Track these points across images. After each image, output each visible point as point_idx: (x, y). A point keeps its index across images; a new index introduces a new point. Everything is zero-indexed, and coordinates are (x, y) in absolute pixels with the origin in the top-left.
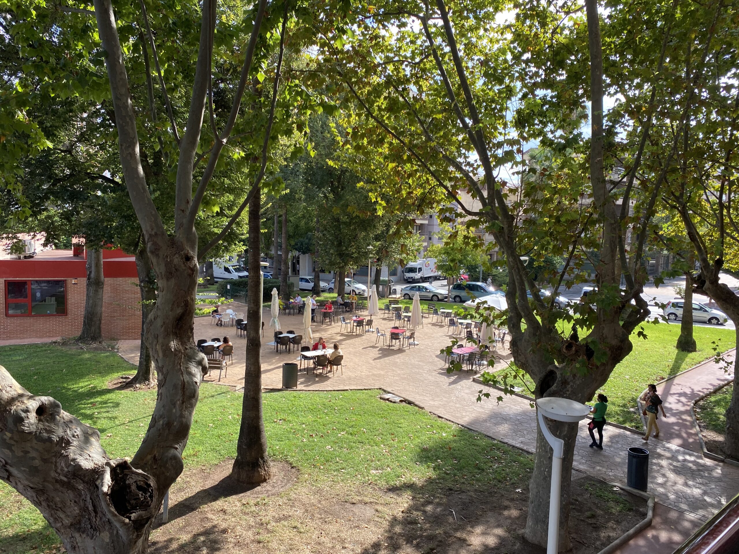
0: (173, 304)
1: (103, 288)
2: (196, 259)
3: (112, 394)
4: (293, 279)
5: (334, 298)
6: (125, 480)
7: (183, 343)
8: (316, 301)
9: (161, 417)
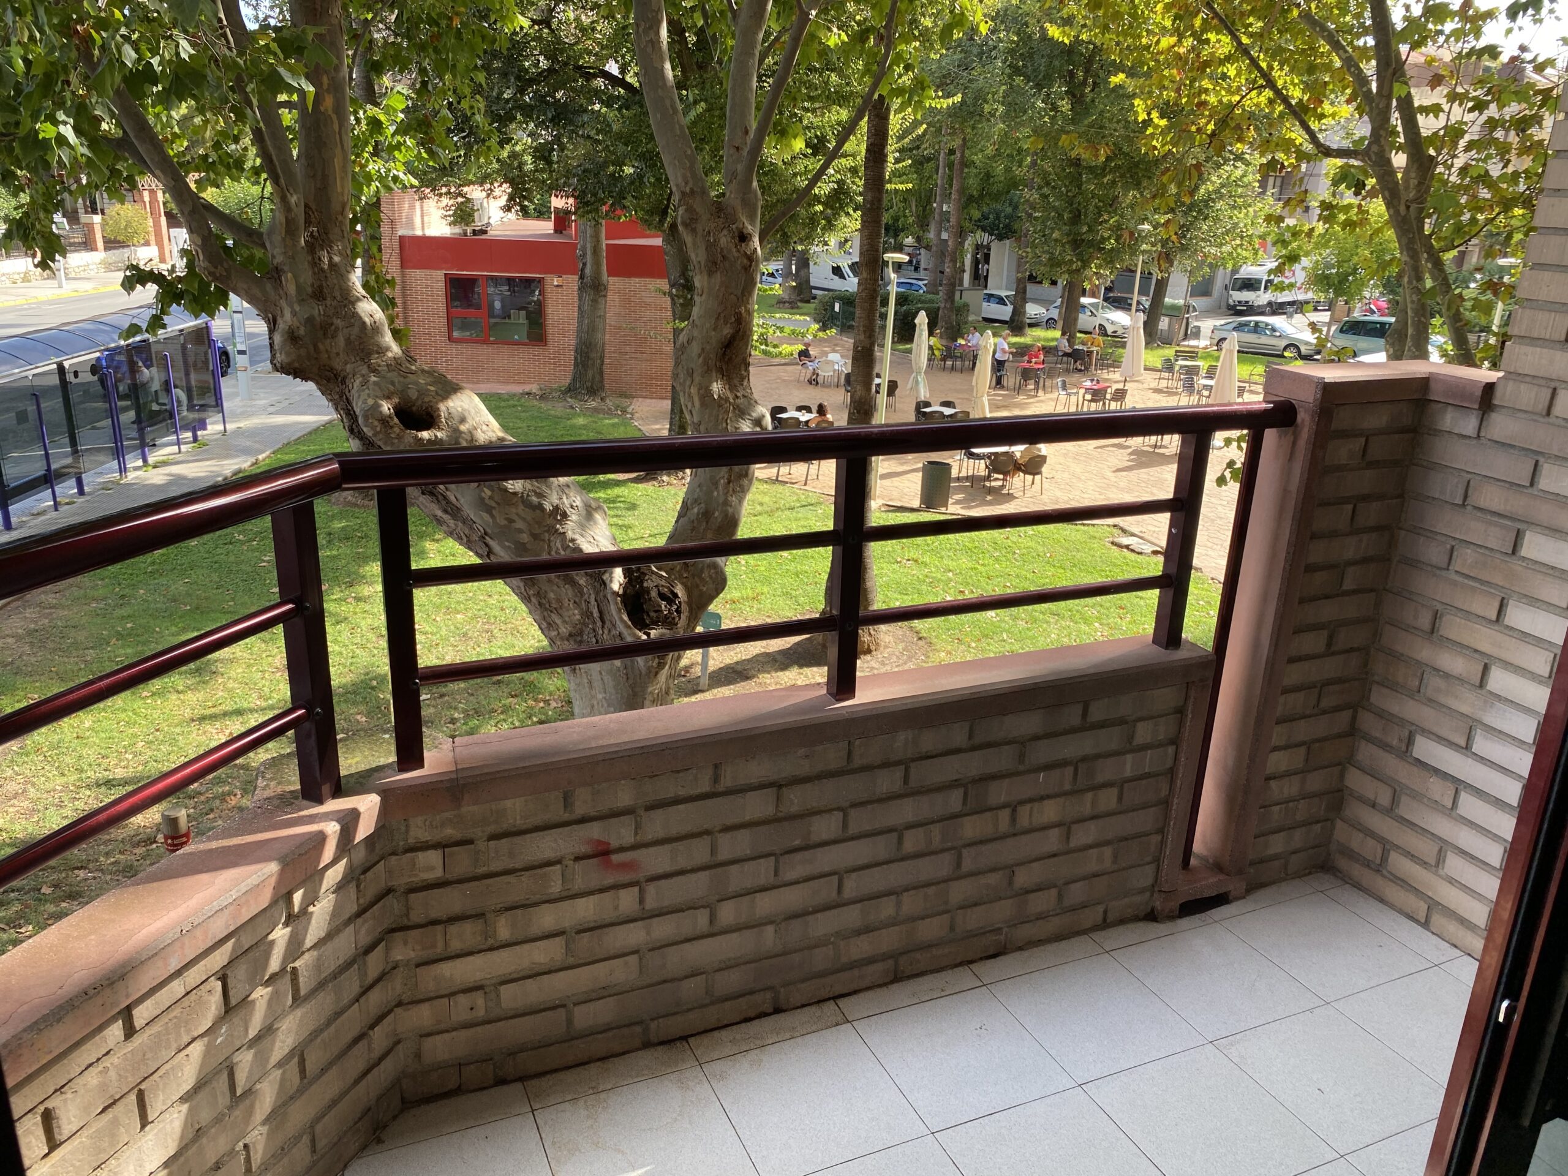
0: (717, 318)
1: (605, 296)
2: (756, 239)
3: (623, 488)
4: (970, 296)
5: (1053, 340)
6: (642, 582)
7: (733, 388)
8: (1011, 345)
9: (696, 501)
